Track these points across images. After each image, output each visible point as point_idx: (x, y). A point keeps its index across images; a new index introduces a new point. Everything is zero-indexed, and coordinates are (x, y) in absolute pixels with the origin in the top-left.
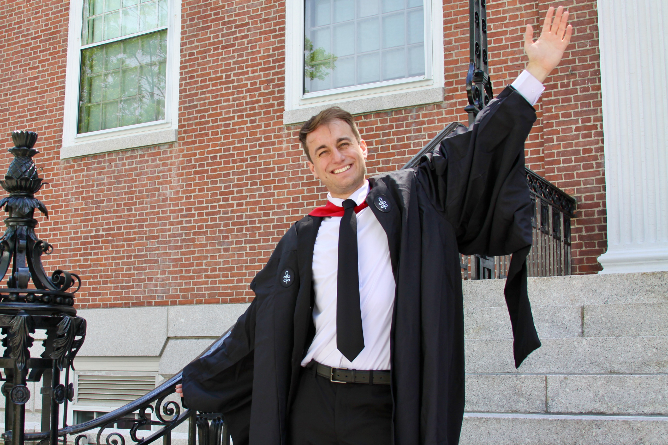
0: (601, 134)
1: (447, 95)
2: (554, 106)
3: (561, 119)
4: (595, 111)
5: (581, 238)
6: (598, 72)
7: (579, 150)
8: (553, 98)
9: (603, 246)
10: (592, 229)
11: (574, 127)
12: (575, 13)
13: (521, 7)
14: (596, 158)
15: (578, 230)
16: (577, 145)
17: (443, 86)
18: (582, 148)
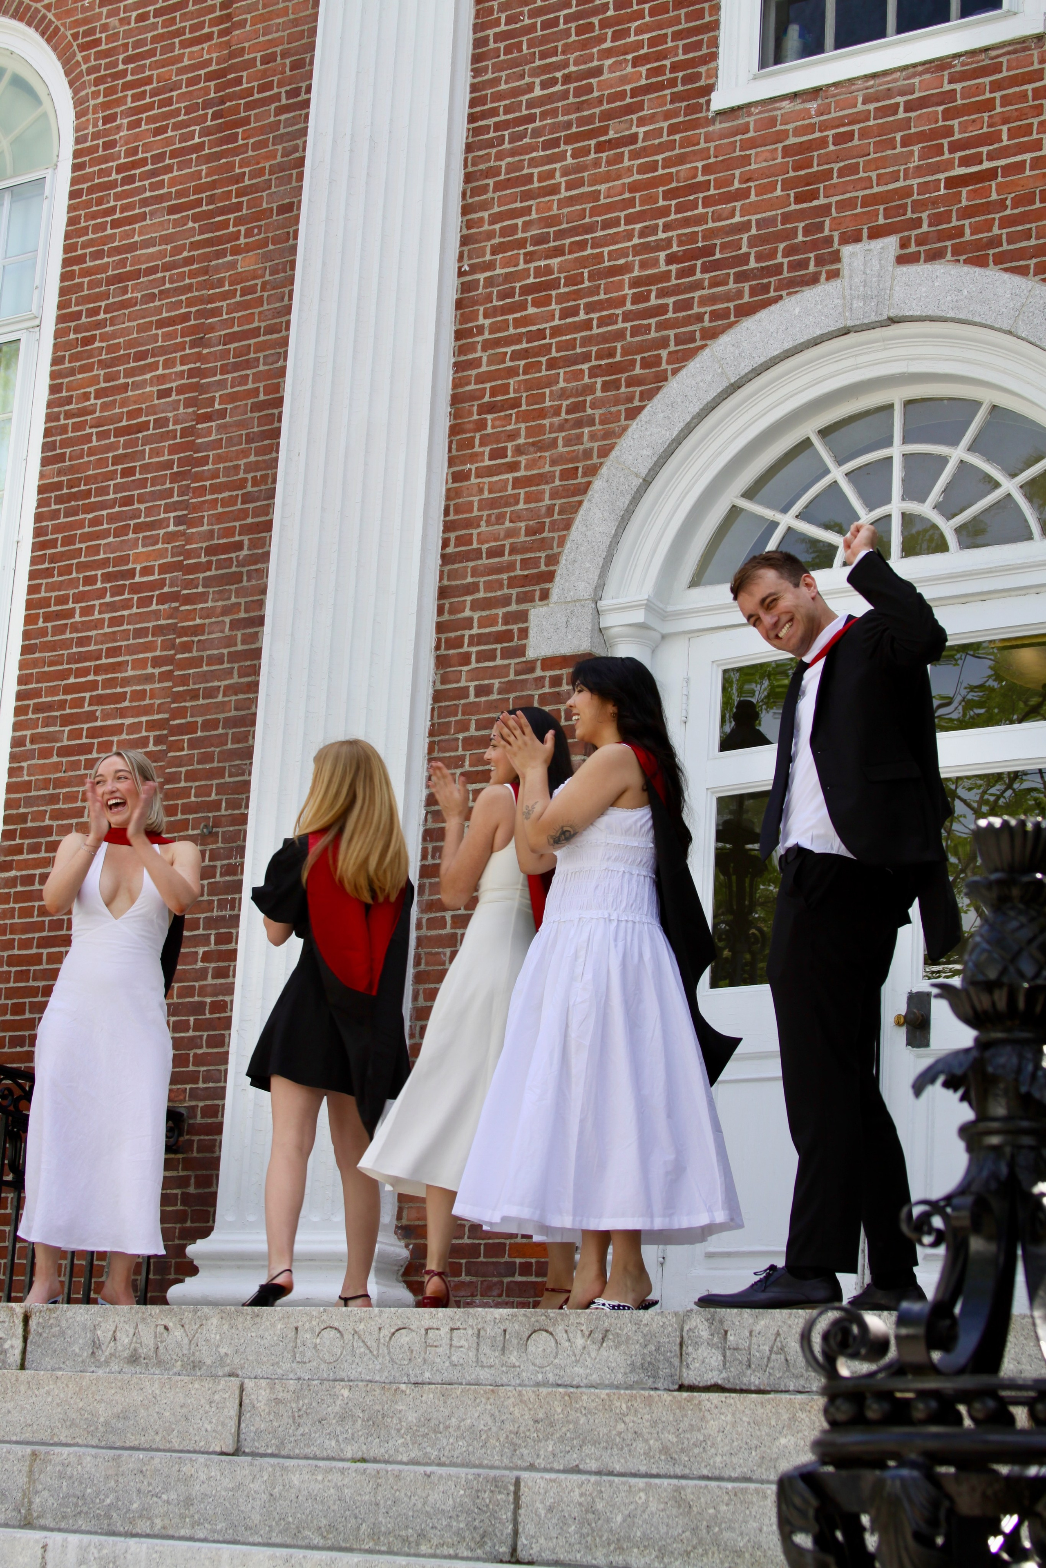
5: (186, 1199)
7: (203, 1005)
11: (201, 950)
12: (234, 698)
15: (183, 1182)
16: (202, 992)
18: (208, 1000)
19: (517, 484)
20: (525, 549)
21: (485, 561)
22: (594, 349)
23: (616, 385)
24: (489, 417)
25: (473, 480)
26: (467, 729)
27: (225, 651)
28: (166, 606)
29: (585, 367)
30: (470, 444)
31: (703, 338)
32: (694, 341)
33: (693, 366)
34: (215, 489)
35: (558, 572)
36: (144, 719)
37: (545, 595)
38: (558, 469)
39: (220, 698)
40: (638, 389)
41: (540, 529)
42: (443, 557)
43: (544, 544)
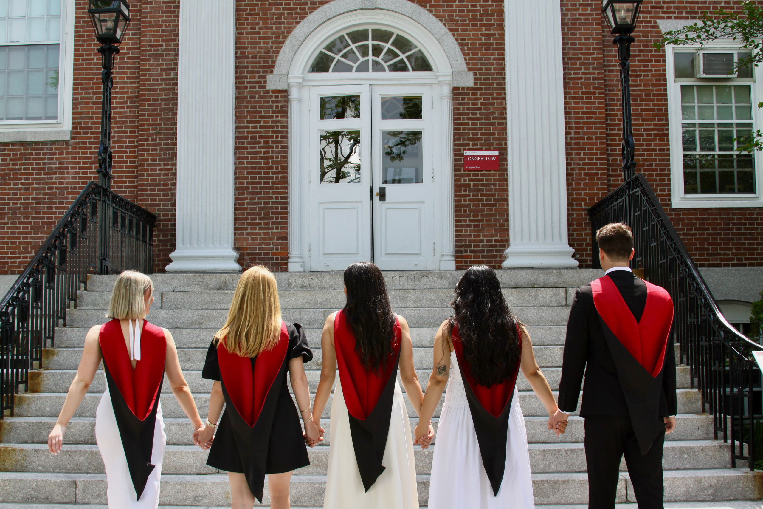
0: (175, 174)
1: (73, 136)
2: (146, 153)
3: (150, 162)
4: (172, 159)
5: (159, 240)
6: (175, 134)
7: (161, 184)
8: (145, 147)
9: (173, 248)
10: (167, 236)
11: (158, 168)
13: (127, 82)
14: (171, 190)
15: (158, 236)
16: (159, 180)
17: (70, 129)
18: (162, 182)
19: (260, 38)
20: (264, 58)
21: (250, 60)
22: (284, 2)
23: (292, 14)
24: (249, 17)
25: (245, 35)
26: (248, 108)
27: (159, 78)
28: (131, 61)
29: (281, 7)
30: (243, 24)
31: (319, 4)
32: (316, 5)
33: (316, 12)
34: (150, 27)
35: (276, 66)
36: (125, 95)
37: (272, 72)
38: (274, 36)
39: (158, 92)
40: (299, 16)
41: (269, 52)
42: (236, 57)
43: (270, 57)
